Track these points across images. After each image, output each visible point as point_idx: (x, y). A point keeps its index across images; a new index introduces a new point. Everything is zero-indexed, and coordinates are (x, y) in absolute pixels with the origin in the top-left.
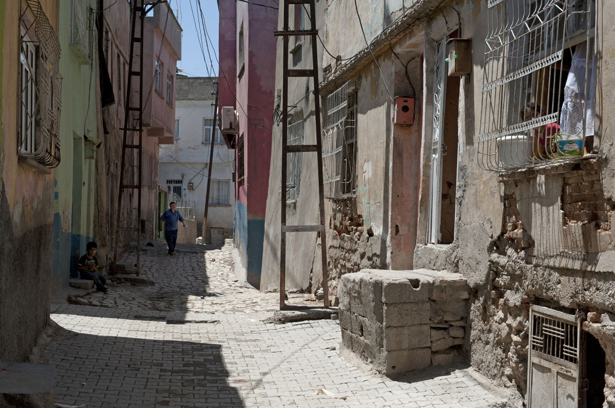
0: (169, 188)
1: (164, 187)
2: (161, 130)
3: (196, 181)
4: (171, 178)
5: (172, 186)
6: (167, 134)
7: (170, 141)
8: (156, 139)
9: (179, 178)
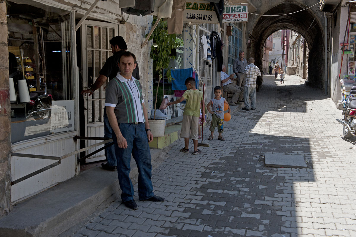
0: (272, 62)
1: (270, 61)
2: (269, 48)
3: (279, 60)
4: (272, 59)
5: (272, 61)
6: (270, 49)
7: (271, 50)
8: (268, 50)
9: (275, 59)
